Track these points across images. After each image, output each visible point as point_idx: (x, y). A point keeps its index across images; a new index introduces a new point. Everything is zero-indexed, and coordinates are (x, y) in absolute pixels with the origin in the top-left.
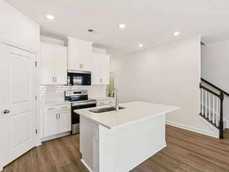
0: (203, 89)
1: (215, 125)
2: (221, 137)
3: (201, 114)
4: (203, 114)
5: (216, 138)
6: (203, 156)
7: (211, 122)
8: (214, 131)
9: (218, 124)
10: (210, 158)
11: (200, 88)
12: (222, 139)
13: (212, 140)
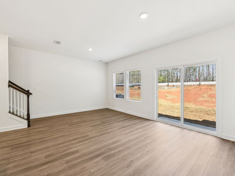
0: (11, 88)
1: (23, 118)
2: (29, 126)
3: (10, 112)
4: (11, 112)
5: (26, 128)
6: (25, 143)
7: (20, 117)
8: (23, 123)
9: (26, 117)
10: (30, 141)
11: (9, 87)
12: (29, 127)
13: (23, 131)
